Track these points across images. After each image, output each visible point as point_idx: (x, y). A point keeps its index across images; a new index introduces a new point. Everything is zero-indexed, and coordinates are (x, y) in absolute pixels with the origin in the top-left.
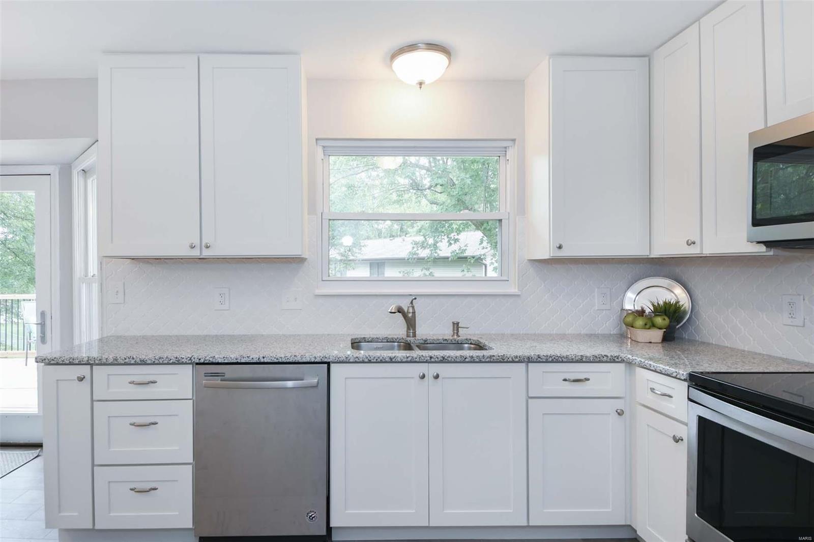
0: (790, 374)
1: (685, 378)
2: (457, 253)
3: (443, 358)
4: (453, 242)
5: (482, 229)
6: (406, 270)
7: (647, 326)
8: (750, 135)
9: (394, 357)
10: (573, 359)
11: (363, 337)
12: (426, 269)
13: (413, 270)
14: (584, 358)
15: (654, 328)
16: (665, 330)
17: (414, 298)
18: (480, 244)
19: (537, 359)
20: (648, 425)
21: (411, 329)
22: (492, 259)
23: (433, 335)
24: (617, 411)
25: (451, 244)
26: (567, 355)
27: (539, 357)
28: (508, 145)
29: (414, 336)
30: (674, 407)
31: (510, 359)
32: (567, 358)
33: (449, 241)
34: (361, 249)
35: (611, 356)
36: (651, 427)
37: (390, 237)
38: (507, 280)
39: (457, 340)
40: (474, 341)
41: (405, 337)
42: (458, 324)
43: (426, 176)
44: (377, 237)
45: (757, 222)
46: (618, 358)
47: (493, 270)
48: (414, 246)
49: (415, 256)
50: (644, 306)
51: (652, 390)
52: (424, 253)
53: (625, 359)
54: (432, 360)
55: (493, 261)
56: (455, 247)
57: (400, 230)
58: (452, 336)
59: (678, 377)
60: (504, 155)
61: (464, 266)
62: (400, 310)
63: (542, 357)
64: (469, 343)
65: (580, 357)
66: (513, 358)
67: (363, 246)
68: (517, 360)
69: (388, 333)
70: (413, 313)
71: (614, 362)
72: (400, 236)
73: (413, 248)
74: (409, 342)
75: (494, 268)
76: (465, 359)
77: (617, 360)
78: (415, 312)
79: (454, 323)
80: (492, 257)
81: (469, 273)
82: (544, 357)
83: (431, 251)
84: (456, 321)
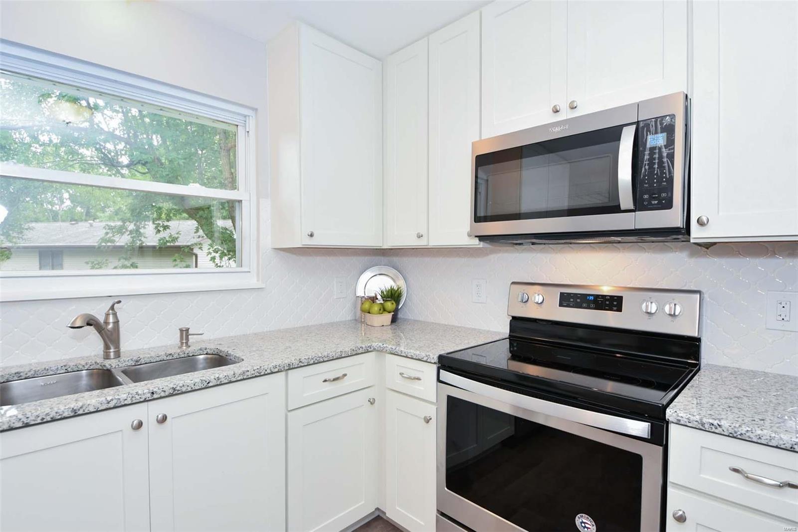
0: (493, 343)
1: (435, 361)
2: (167, 241)
3: (174, 389)
4: (161, 229)
5: (198, 216)
6: (97, 260)
7: (381, 312)
8: (473, 143)
9: (81, 408)
10: (333, 357)
11: (14, 371)
12: (126, 259)
13: (107, 260)
14: (344, 353)
15: (385, 312)
16: (393, 313)
17: (116, 302)
18: (195, 233)
19: (298, 364)
20: (397, 409)
21: (112, 347)
22: (209, 249)
23: (149, 349)
24: (369, 401)
25: (159, 231)
26: (328, 354)
27: (300, 362)
28: (249, 114)
29: (118, 355)
30: (422, 389)
31: (268, 371)
32: (328, 356)
33: (156, 228)
34: (21, 232)
35: (366, 347)
36: (400, 410)
37: (71, 221)
38: (248, 272)
39: (187, 352)
40: (211, 349)
41: (100, 360)
42: (187, 330)
43: (123, 152)
44: (51, 220)
45: (477, 219)
46: (370, 348)
47: (211, 260)
48: (109, 231)
49: (109, 244)
50: (377, 293)
51: (401, 374)
52: (123, 240)
53: (376, 348)
54: (155, 396)
55: (211, 250)
56: (165, 234)
57: (86, 215)
58: (180, 347)
59: (429, 361)
60: (244, 125)
61: (177, 255)
62: (91, 322)
63: (303, 361)
64: (205, 353)
65: (339, 353)
66: (272, 369)
67: (27, 229)
68: (276, 370)
69: (67, 357)
70: (114, 323)
71: (368, 352)
72: (86, 220)
73: (107, 233)
74: (109, 367)
75: (211, 258)
76: (209, 383)
77: (370, 350)
78: (118, 321)
79: (181, 331)
80: (209, 247)
81: (183, 263)
82: (305, 360)
83: (133, 238)
84: (184, 326)
